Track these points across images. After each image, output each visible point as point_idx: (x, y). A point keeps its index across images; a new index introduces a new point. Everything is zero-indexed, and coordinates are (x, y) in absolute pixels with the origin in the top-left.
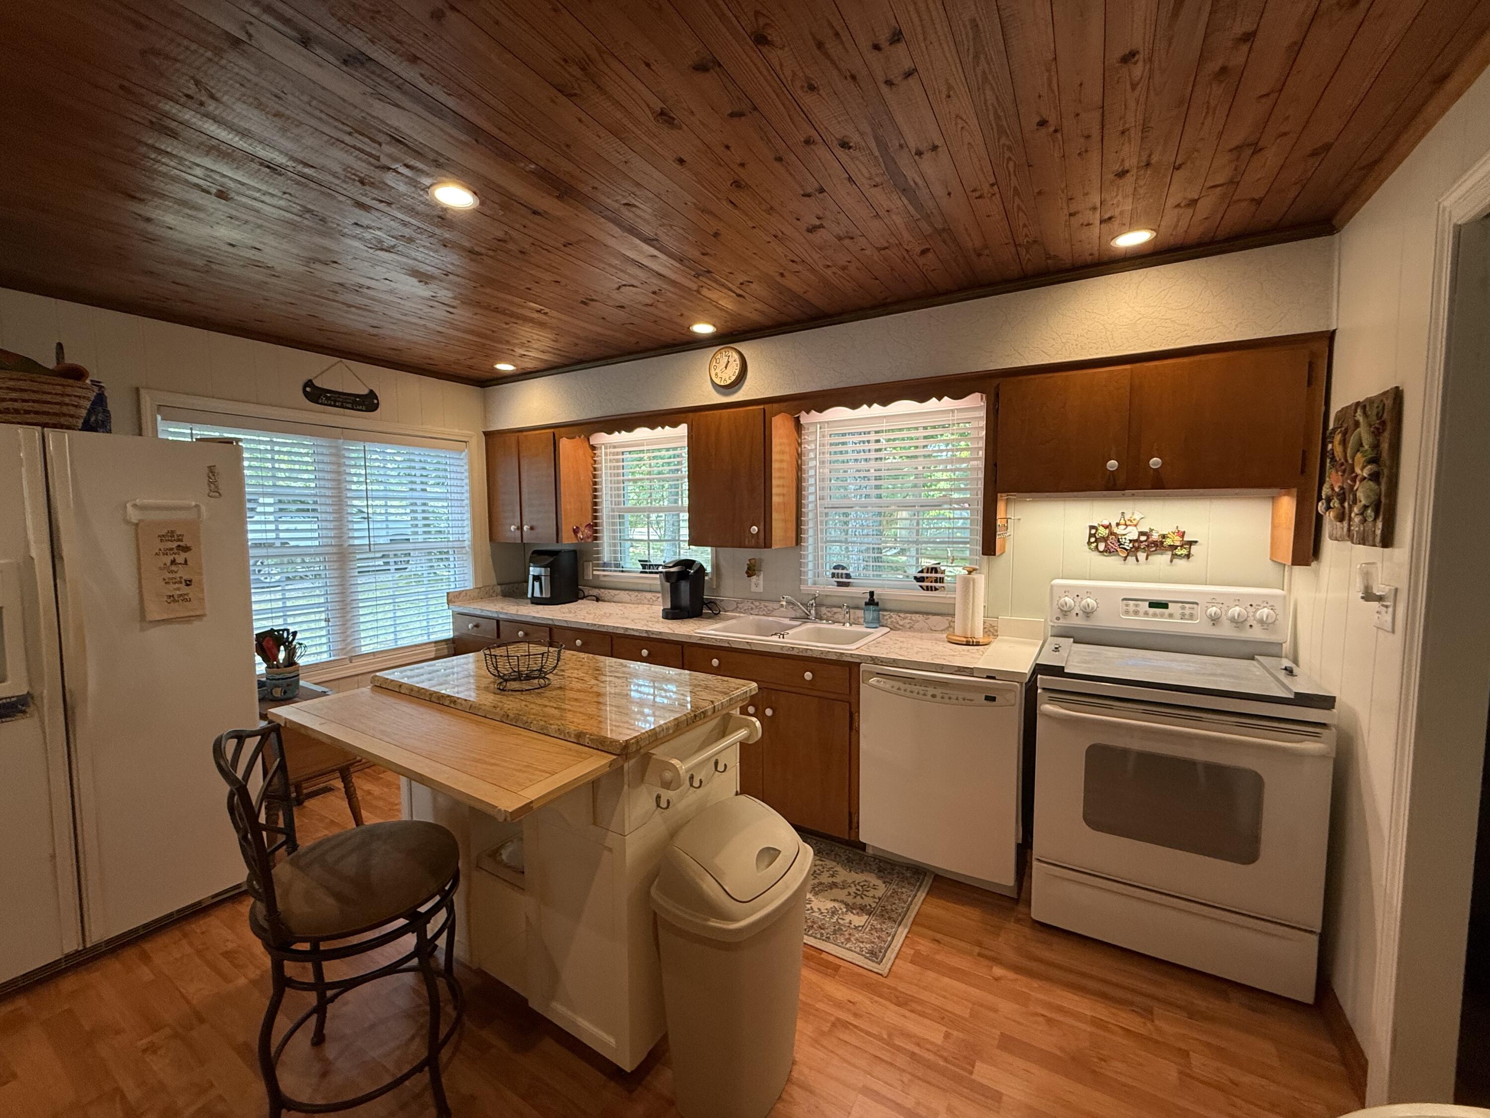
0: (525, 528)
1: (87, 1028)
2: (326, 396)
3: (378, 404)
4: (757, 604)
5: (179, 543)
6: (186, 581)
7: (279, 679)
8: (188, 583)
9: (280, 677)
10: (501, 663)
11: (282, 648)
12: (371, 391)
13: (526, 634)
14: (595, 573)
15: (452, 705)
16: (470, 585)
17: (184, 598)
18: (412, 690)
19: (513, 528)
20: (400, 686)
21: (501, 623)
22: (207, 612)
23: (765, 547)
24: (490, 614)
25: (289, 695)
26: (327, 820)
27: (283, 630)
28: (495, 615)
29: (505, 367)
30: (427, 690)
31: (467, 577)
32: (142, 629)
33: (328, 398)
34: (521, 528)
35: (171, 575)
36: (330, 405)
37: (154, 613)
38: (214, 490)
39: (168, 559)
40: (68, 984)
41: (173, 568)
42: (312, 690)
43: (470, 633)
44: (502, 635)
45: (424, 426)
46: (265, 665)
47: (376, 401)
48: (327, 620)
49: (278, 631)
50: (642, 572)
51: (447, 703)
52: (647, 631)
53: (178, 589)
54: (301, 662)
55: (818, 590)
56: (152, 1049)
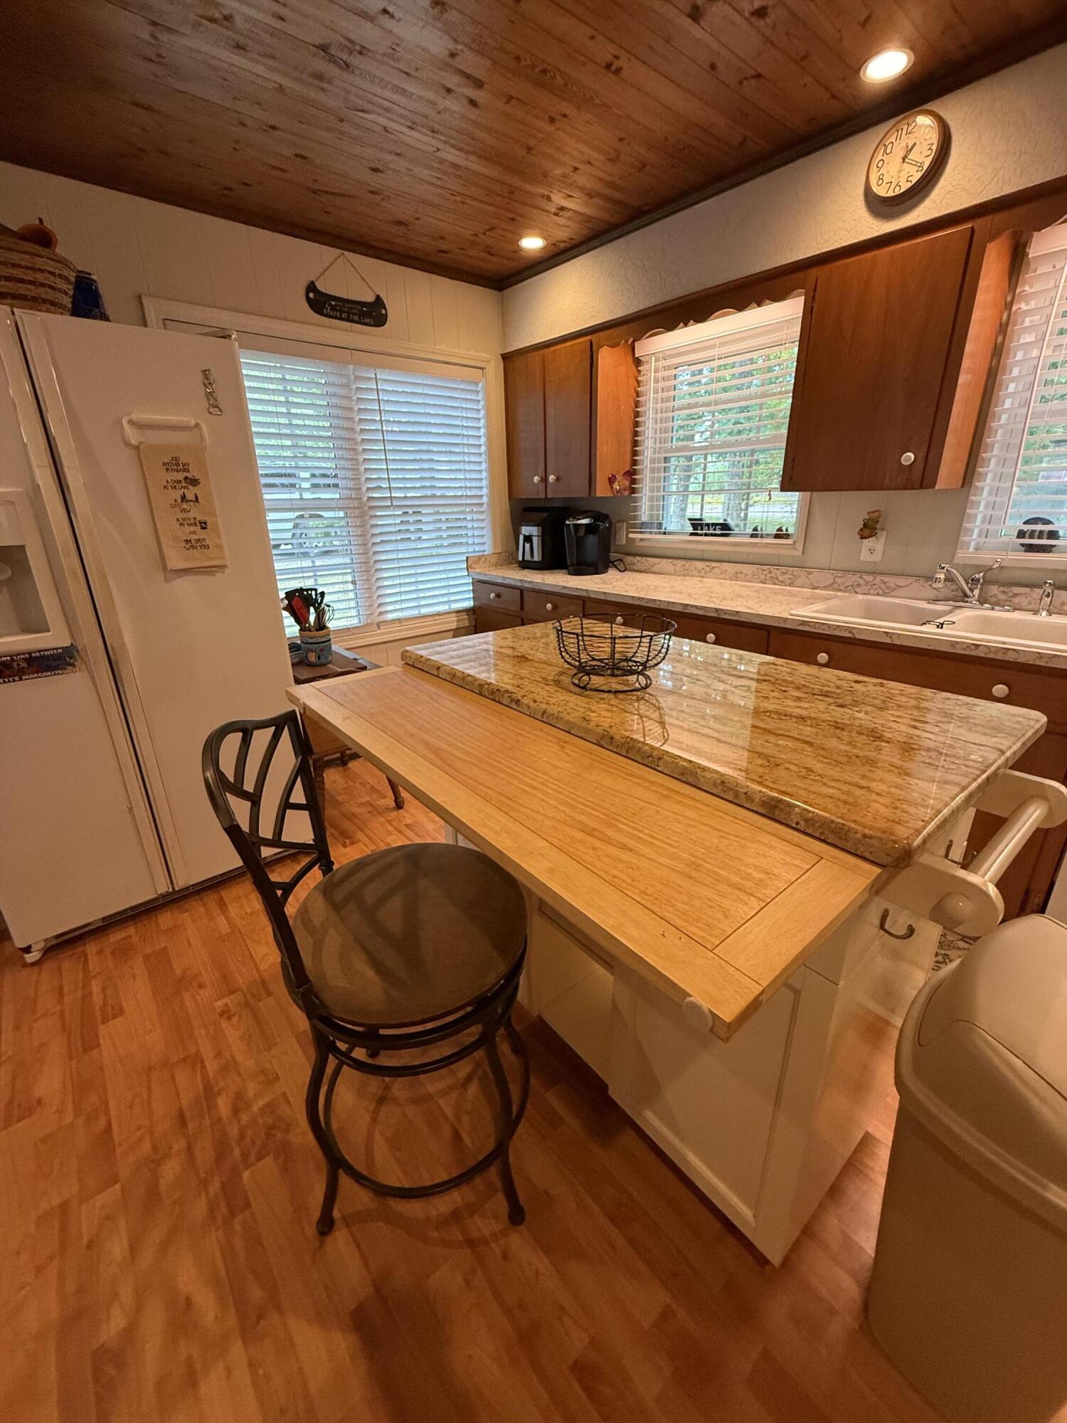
0: (552, 478)
1: (178, 972)
2: (330, 305)
3: (386, 315)
4: (869, 578)
5: (186, 474)
6: (201, 523)
7: (312, 643)
8: (204, 525)
9: (314, 641)
10: (571, 643)
11: (312, 610)
12: (378, 297)
13: (555, 607)
14: (631, 535)
15: (513, 705)
16: (488, 549)
17: (201, 545)
18: (454, 676)
19: (536, 479)
20: (438, 668)
21: (525, 592)
22: (228, 562)
23: (921, 487)
24: (512, 583)
25: (323, 661)
26: (369, 786)
27: (311, 590)
28: (519, 584)
29: (532, 243)
30: (475, 679)
31: (485, 540)
32: (167, 581)
33: (333, 308)
34: (544, 480)
35: (184, 515)
36: (335, 318)
37: (175, 562)
38: (213, 404)
39: (177, 494)
40: (166, 919)
41: (185, 506)
42: (343, 656)
43: (491, 603)
44: (526, 607)
45: (437, 347)
46: (298, 628)
47: (384, 312)
48: (354, 583)
49: (307, 590)
50: (692, 534)
51: (506, 701)
52: (717, 610)
53: (194, 533)
54: (331, 625)
55: (986, 558)
56: (226, 1014)
